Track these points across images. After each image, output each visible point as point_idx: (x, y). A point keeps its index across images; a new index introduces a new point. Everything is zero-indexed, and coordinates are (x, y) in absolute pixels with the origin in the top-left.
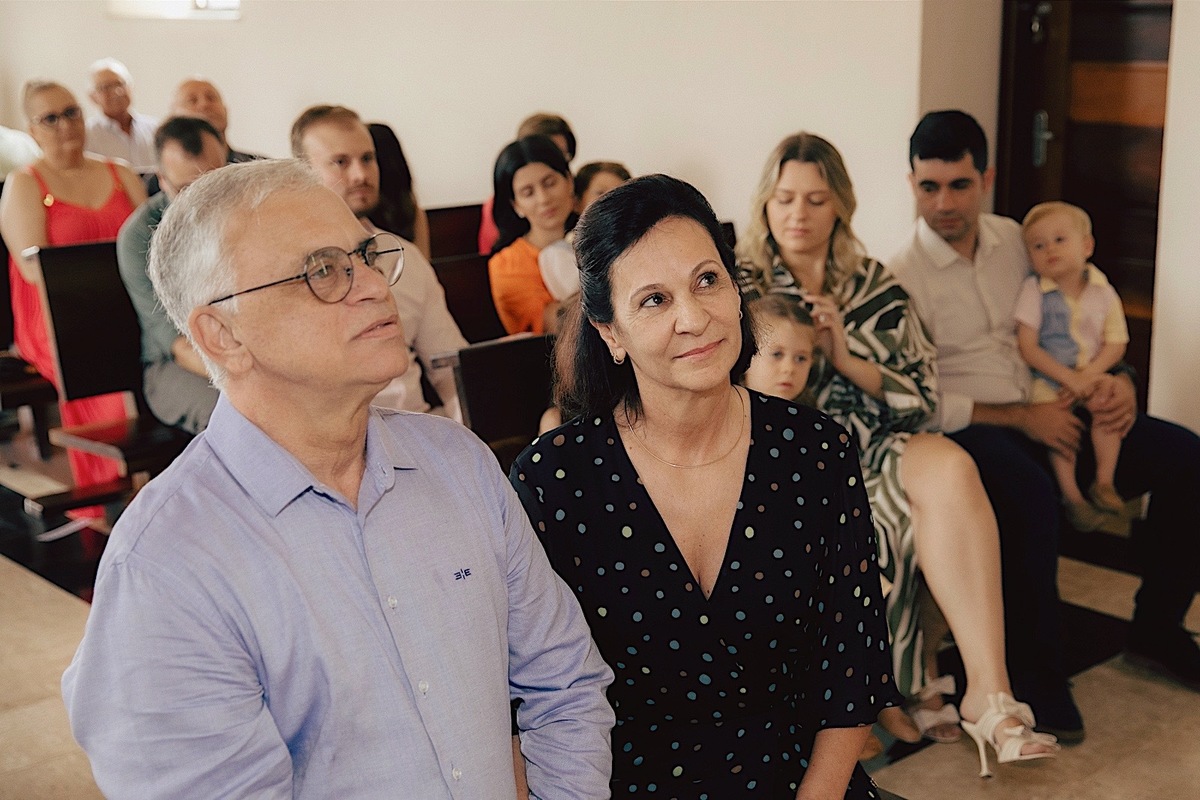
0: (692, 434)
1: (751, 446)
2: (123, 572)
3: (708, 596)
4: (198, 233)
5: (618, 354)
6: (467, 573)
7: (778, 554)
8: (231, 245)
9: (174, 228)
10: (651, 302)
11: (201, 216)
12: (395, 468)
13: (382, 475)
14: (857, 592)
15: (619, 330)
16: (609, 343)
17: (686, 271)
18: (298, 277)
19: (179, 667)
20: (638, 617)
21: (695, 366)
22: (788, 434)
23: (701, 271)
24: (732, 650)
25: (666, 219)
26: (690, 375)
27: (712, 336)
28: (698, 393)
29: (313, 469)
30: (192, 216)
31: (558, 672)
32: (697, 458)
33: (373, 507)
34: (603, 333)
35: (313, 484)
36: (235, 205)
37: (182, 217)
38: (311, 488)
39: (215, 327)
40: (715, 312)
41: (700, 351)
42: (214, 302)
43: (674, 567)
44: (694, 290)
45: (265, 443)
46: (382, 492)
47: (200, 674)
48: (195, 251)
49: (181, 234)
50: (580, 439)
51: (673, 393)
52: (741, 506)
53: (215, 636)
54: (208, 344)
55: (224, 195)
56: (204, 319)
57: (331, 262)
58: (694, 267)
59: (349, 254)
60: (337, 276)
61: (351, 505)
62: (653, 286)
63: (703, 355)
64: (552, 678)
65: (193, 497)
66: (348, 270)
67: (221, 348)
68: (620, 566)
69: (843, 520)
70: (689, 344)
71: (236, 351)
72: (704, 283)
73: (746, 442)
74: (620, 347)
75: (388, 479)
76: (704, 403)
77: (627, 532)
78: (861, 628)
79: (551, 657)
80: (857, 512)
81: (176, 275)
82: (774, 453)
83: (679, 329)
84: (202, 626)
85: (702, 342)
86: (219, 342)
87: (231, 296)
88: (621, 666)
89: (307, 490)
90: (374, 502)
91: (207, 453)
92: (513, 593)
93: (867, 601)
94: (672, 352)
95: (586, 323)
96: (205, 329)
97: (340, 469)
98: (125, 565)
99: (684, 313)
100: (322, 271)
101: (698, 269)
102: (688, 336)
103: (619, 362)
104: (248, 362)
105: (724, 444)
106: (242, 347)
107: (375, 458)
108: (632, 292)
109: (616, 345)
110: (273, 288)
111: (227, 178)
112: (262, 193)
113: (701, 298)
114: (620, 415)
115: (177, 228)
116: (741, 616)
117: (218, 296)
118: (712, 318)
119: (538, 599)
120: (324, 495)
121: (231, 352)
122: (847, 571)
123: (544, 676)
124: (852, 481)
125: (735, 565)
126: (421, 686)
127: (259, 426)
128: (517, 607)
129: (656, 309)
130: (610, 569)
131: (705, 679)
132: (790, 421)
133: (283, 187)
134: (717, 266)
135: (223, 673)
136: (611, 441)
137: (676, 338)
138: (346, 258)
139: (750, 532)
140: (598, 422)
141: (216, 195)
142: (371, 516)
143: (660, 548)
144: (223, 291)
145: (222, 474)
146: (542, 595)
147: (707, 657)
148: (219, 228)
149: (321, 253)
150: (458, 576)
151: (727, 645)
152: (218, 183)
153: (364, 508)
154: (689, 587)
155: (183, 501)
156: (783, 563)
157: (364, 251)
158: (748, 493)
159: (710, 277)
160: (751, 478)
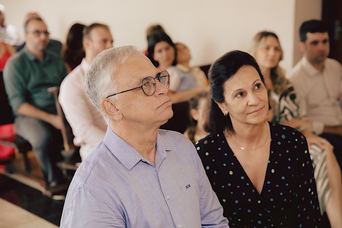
0: (251, 139)
1: (271, 141)
2: (82, 191)
3: (260, 193)
4: (103, 72)
5: (225, 112)
6: (189, 186)
7: (283, 178)
8: (115, 76)
9: (94, 71)
10: (239, 96)
11: (104, 67)
12: (166, 151)
13: (162, 153)
14: (310, 190)
15: (226, 104)
16: (222, 109)
17: (251, 84)
18: (139, 87)
19: (102, 222)
20: (237, 202)
21: (255, 116)
22: (283, 137)
23: (256, 83)
24: (269, 212)
25: (243, 67)
26: (253, 120)
27: (260, 106)
28: (255, 125)
29: (141, 153)
30: (101, 67)
31: (214, 219)
32: (254, 146)
33: (161, 164)
34: (220, 106)
35: (142, 159)
36: (116, 62)
37: (97, 67)
38: (141, 160)
39: (109, 105)
40: (261, 98)
41: (256, 111)
42: (109, 96)
43: (248, 184)
44: (253, 90)
45: (125, 145)
46: (163, 159)
47: (110, 224)
48: (102, 78)
49: (97, 72)
50: (213, 141)
51: (246, 126)
52: (269, 162)
53: (114, 211)
54: (107, 111)
55: (112, 59)
56: (106, 102)
57: (148, 81)
58: (253, 82)
59: (154, 79)
60: (150, 86)
61: (153, 165)
62: (240, 90)
63: (257, 112)
64: (214, 221)
65: (103, 165)
66: (154, 84)
67: (111, 112)
68: (229, 185)
69: (303, 165)
70: (253, 109)
71: (117, 113)
72: (256, 88)
73: (269, 140)
74: (226, 110)
75: (165, 154)
76: (256, 128)
77: (231, 173)
78: (311, 202)
79: (212, 214)
80: (308, 163)
81: (95, 87)
82: (279, 143)
83: (250, 104)
84: (110, 208)
85: (257, 108)
86: (111, 110)
87: (115, 94)
88: (231, 219)
89: (140, 161)
90: (161, 163)
91: (106, 149)
92: (201, 193)
93: (312, 193)
94: (246, 112)
95: (213, 102)
96: (106, 106)
97: (149, 152)
98: (83, 188)
99: (251, 98)
100: (145, 84)
101: (254, 82)
102: (253, 106)
103: (226, 115)
104: (121, 116)
105: (262, 141)
106: (119, 111)
107: (159, 148)
108: (232, 92)
109: (225, 109)
110: (130, 91)
111: (111, 53)
112: (125, 58)
113: (256, 93)
114: (226, 133)
115: (95, 71)
116: (272, 200)
117: (111, 94)
118: (261, 100)
119: (208, 194)
120: (145, 162)
121: (116, 113)
122: (305, 183)
123: (210, 221)
124: (306, 152)
125: (269, 182)
126: (179, 226)
127: (123, 140)
128: (202, 197)
129: (241, 98)
130: (226, 186)
131: (259, 222)
132: (284, 132)
133: (131, 56)
134: (260, 82)
135: (116, 224)
136: (223, 142)
137: (248, 108)
138: (153, 80)
139: (273, 171)
140: (218, 135)
141: (109, 59)
142: (160, 168)
143: (242, 178)
144: (113, 92)
145: (111, 156)
146: (208, 193)
147: (260, 215)
148: (110, 70)
149: (146, 79)
150: (187, 187)
151: (267, 210)
152: (109, 55)
153: (157, 165)
154: (253, 191)
155: (99, 166)
156: (285, 181)
157: (158, 78)
158: (272, 157)
159: (258, 85)
160: (272, 152)
